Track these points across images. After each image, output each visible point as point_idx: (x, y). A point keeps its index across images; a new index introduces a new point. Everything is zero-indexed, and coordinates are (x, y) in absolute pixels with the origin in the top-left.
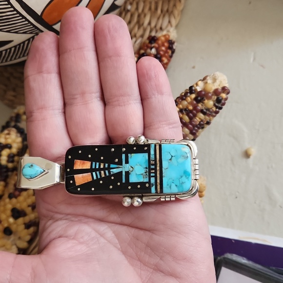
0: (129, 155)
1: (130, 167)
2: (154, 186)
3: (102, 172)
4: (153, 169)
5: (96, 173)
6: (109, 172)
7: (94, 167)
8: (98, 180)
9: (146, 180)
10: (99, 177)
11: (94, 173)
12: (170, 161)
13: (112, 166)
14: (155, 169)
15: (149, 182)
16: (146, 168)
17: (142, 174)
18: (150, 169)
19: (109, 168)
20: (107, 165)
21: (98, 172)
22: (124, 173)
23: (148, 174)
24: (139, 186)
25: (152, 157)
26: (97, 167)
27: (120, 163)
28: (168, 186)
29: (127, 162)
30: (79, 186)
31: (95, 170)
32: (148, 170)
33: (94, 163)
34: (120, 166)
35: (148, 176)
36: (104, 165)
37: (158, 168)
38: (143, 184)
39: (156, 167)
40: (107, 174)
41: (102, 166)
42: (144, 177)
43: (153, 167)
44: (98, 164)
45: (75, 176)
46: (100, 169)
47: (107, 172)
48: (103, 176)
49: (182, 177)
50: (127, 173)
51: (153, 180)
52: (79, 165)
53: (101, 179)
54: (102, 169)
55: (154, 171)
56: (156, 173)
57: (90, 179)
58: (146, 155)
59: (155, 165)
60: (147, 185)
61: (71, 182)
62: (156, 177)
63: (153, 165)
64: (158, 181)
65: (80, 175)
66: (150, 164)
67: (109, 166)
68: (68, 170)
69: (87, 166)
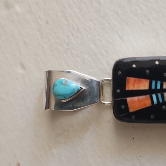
5: (157, 96)
7: (153, 87)
8: (160, 105)
10: (161, 101)
11: (154, 96)
21: (159, 95)
26: (159, 87)
30: (133, 113)
31: (156, 91)
33: (154, 83)
41: (165, 87)
44: (159, 83)
45: (129, 99)
46: (162, 91)
52: (134, 85)
53: (164, 103)
57: (148, 103)
61: (123, 107)
65: (136, 98)
68: (118, 91)
69: (145, 86)
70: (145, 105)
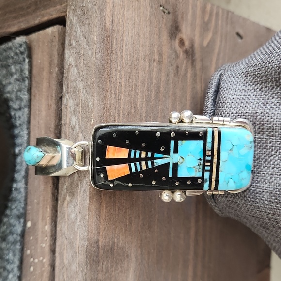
0: (179, 141)
1: (179, 157)
2: (208, 183)
3: (144, 163)
4: (208, 161)
5: (135, 165)
6: (153, 164)
7: (132, 156)
8: (138, 173)
9: (199, 175)
10: (139, 169)
11: (133, 165)
12: (229, 152)
13: (156, 155)
14: (211, 161)
15: (202, 178)
16: (200, 160)
17: (194, 167)
18: (205, 161)
19: (152, 159)
20: (149, 154)
21: (138, 164)
22: (171, 166)
23: (201, 167)
24: (189, 182)
25: (209, 146)
26: (137, 156)
27: (167, 152)
28: (225, 183)
29: (176, 151)
30: (112, 181)
31: (135, 160)
32: (202, 162)
33: (133, 151)
34: (167, 156)
35: (201, 170)
36: (147, 154)
37: (215, 160)
38: (194, 179)
39: (212, 159)
40: (150, 166)
41: (143, 156)
42: (196, 171)
43: (209, 158)
44: (138, 152)
45: (107, 167)
46: (140, 160)
47: (149, 163)
48: (144, 168)
49: (242, 172)
50: (176, 166)
51: (207, 175)
52: (114, 154)
53: (142, 172)
54: (143, 160)
55: (209, 164)
56: (211, 166)
57: (127, 172)
58: (201, 142)
59: (212, 156)
60: (200, 181)
61: (102, 176)
62: (211, 171)
63: (208, 156)
64: (214, 176)
65: (115, 167)
66: (205, 155)
67: (152, 155)
68: (98, 159)
69: (124, 155)
70: (124, 173)
